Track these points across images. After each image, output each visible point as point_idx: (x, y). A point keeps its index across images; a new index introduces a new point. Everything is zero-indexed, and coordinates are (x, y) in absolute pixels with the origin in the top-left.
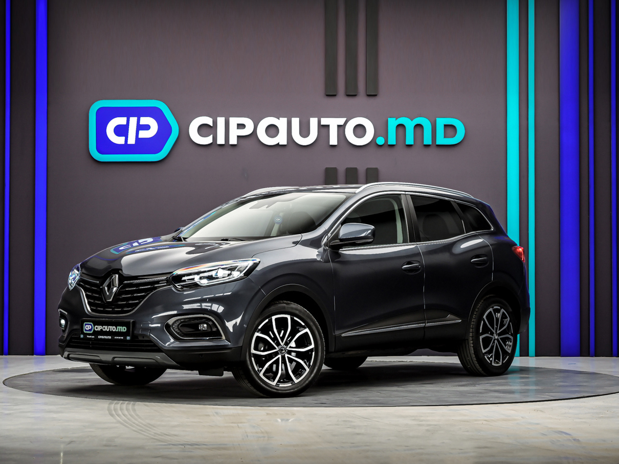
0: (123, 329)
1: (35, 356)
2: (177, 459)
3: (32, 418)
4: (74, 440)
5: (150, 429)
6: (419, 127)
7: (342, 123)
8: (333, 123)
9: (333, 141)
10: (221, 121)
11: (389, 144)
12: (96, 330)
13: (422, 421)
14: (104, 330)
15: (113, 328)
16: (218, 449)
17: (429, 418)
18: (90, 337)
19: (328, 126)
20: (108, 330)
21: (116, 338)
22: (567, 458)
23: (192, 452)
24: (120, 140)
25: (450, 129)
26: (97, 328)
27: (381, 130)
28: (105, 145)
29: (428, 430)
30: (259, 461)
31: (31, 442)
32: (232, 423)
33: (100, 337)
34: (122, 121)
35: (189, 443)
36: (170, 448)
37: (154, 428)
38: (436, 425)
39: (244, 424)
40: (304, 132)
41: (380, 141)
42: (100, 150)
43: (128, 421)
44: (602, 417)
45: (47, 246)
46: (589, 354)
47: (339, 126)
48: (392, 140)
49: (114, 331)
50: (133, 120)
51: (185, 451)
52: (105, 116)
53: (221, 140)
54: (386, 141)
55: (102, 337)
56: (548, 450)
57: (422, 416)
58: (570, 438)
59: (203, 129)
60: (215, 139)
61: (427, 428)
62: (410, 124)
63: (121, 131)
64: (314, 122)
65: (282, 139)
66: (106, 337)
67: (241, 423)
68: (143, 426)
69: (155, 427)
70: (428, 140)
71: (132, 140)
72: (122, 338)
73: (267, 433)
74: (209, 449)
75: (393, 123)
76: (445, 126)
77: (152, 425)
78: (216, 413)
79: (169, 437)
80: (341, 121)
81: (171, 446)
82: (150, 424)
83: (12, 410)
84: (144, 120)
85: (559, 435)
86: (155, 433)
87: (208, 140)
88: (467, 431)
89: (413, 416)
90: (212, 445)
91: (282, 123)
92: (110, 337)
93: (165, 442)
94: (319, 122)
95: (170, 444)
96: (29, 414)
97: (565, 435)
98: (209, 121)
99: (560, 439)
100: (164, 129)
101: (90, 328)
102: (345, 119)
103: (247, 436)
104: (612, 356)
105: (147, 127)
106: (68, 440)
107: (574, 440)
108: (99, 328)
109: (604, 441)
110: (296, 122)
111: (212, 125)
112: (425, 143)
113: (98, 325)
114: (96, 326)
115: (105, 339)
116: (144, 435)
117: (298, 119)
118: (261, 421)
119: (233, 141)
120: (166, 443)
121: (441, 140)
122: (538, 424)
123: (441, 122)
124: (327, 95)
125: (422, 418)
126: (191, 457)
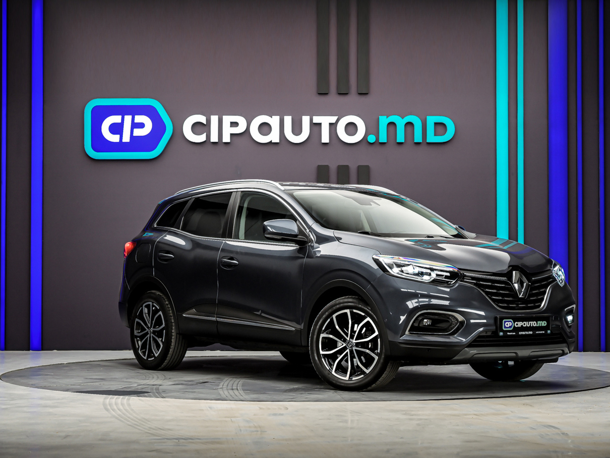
0: (543, 324)
1: (31, 351)
2: (171, 453)
3: (29, 412)
4: (70, 434)
5: (144, 424)
6: (409, 125)
7: (334, 122)
8: (325, 121)
9: (325, 138)
10: (214, 119)
11: (380, 142)
12: (516, 326)
13: (412, 415)
14: (524, 326)
15: (533, 324)
16: (212, 443)
17: (420, 413)
18: (511, 334)
19: (320, 124)
20: (528, 326)
21: (537, 332)
22: (556, 452)
23: (186, 446)
24: (115, 138)
25: (440, 127)
26: (517, 324)
27: (373, 127)
28: (100, 143)
29: (418, 425)
30: (252, 455)
31: (27, 436)
32: (225, 417)
33: (520, 333)
34: (116, 119)
35: (184, 437)
36: (164, 443)
37: (149, 423)
38: (426, 419)
39: (237, 419)
40: (297, 130)
41: (372, 139)
42: (95, 148)
43: (123, 415)
44: (590, 412)
45: (43, 242)
46: (578, 349)
47: (331, 124)
48: (383, 138)
49: (535, 326)
50: (128, 119)
51: (179, 446)
52: (100, 114)
53: (214, 138)
54: (377, 138)
55: (523, 333)
56: (535, 443)
57: (412, 411)
58: (559, 432)
59: (197, 127)
60: (208, 137)
61: (418, 422)
62: (400, 122)
63: (116, 129)
64: (306, 120)
65: (274, 137)
66: (527, 333)
67: (235, 417)
68: (137, 420)
69: (149, 421)
70: (418, 138)
71: (126, 138)
72: (544, 332)
73: (260, 427)
74: (202, 443)
75: (384, 121)
76: (436, 124)
77: (146, 420)
78: (209, 407)
79: (164, 432)
80: (333, 119)
81: (166, 440)
82: (144, 419)
83: (8, 405)
84: (139, 119)
85: (548, 429)
86: (150, 428)
87: (202, 138)
88: (458, 425)
89: (405, 411)
90: (205, 439)
91: (274, 121)
92: (531, 333)
93: (159, 436)
94: (311, 120)
95: (164, 439)
96: (25, 409)
97: (554, 430)
98: (202, 119)
99: (548, 433)
100: (158, 127)
101: (511, 325)
102: (337, 117)
103: (241, 430)
104: (600, 351)
105: (141, 125)
106: (63, 434)
107: (563, 434)
108: (520, 324)
109: (592, 435)
110: (288, 120)
111: (205, 124)
112: (416, 141)
113: (518, 322)
114: (516, 323)
115: (526, 335)
116: (139, 430)
117: (291, 117)
118: (254, 415)
119: (226, 138)
120: (159, 438)
121: (431, 138)
122: (527, 418)
123: (431, 120)
124: (320, 94)
125: (413, 413)
126: (185, 451)
